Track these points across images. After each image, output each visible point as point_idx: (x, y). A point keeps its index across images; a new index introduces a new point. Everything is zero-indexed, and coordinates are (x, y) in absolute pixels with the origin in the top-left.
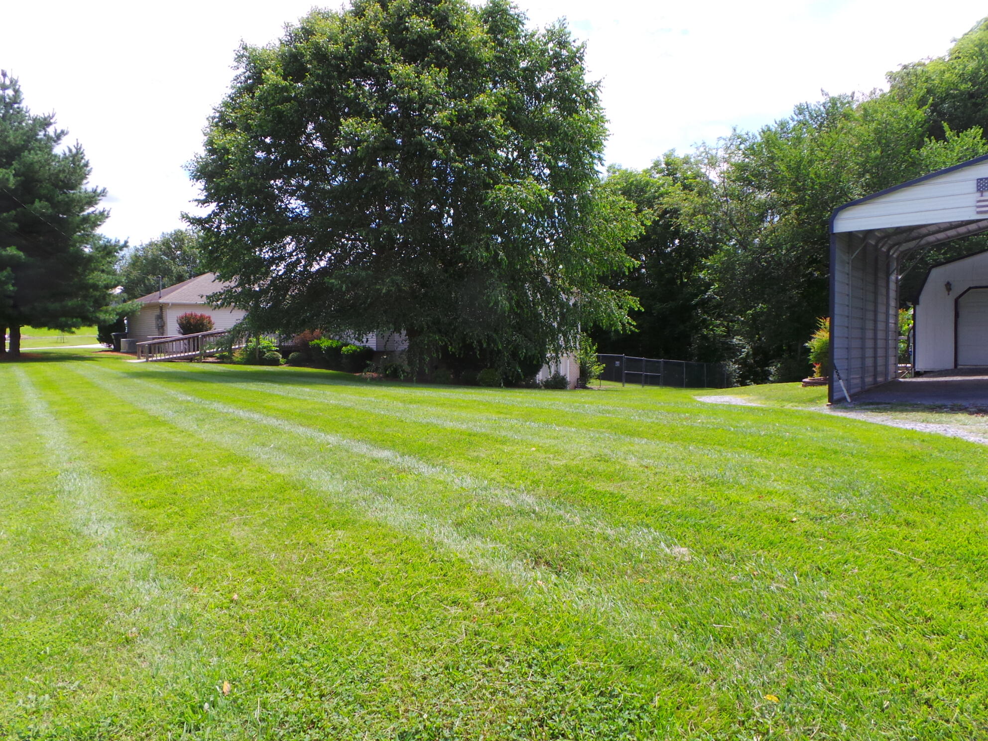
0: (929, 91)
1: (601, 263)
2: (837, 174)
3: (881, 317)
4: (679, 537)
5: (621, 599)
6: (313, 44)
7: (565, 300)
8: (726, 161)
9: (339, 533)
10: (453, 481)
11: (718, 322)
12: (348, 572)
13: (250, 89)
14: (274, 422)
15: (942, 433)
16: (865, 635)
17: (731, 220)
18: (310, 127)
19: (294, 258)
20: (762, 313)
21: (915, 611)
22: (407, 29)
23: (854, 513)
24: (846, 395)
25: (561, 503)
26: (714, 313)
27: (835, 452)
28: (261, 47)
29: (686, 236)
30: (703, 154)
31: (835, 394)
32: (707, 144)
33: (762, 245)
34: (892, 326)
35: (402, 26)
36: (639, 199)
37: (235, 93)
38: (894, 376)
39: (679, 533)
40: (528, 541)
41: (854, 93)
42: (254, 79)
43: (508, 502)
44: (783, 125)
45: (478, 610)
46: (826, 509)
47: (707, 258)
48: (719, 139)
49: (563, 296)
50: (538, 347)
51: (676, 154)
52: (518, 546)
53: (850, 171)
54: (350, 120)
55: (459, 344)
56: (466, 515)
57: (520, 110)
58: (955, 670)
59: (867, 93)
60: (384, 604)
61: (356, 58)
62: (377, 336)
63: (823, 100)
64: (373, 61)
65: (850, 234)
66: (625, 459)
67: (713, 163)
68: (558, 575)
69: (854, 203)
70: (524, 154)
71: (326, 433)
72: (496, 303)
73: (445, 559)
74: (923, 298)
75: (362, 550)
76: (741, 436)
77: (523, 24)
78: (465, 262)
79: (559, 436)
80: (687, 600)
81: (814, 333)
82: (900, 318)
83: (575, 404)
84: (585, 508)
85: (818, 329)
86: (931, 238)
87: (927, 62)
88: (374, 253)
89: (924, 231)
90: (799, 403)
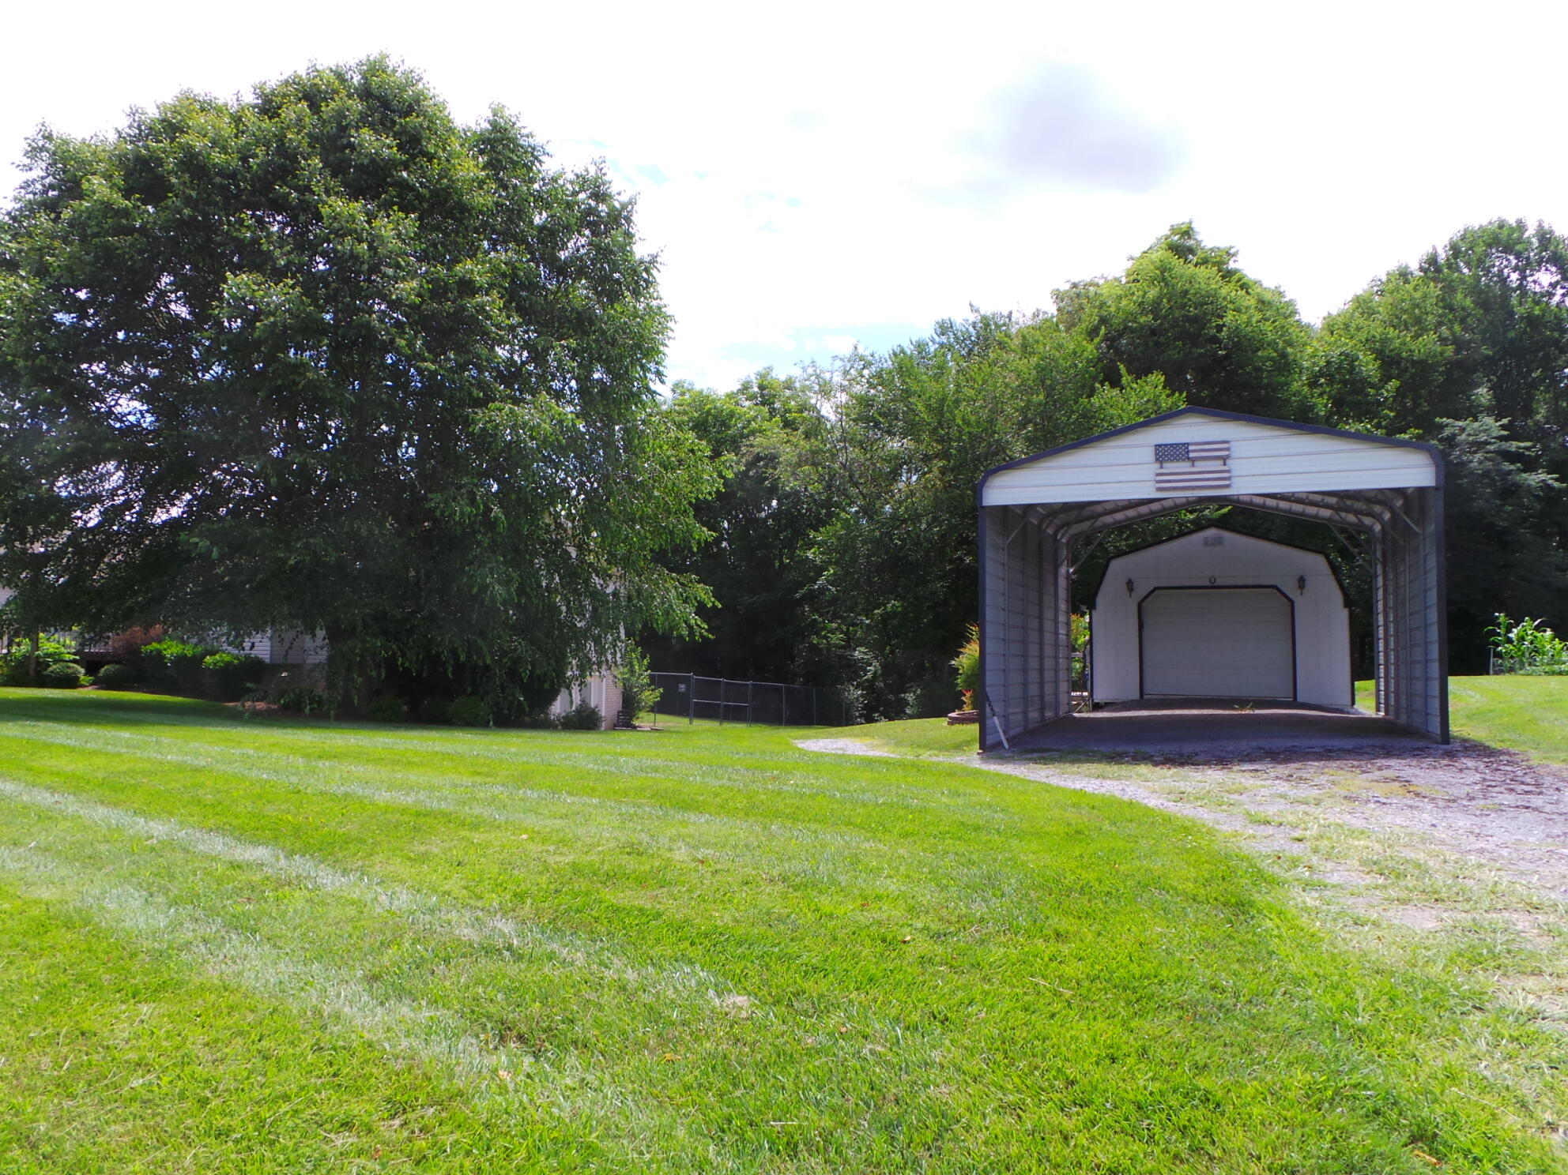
0: (1103, 320)
1: (657, 532)
2: (991, 422)
3: (1048, 626)
4: (736, 978)
5: (633, 1092)
6: (181, 147)
7: (599, 586)
8: (843, 389)
9: (145, 1008)
10: (376, 899)
11: (834, 625)
12: (151, 1084)
13: (52, 207)
14: (46, 798)
15: (1118, 794)
16: (984, 1116)
17: (851, 476)
18: (166, 279)
19: (121, 499)
20: (894, 614)
21: (1054, 1073)
22: (352, 146)
23: (990, 924)
24: (1003, 738)
25: (557, 930)
26: (828, 612)
27: (977, 829)
28: (80, 139)
29: (787, 496)
30: (813, 378)
31: (988, 737)
32: (818, 364)
33: (894, 516)
34: (1062, 638)
35: (345, 141)
36: (719, 436)
37: (20, 210)
38: (1066, 710)
39: (738, 971)
40: (491, 1000)
41: (1011, 313)
42: (61, 190)
43: (467, 933)
44: (920, 347)
45: (387, 1134)
46: (954, 919)
47: (817, 530)
48: (835, 358)
49: (597, 580)
50: (552, 662)
51: (774, 374)
52: (473, 1012)
53: (1008, 418)
54: (244, 276)
55: (418, 654)
56: (390, 960)
57: (532, 286)
58: (1096, 1161)
59: (1029, 314)
60: (211, 1141)
61: (259, 179)
62: (271, 639)
63: (972, 317)
64: (290, 188)
65: (1005, 509)
66: (670, 850)
67: (826, 391)
68: (536, 1056)
69: (1012, 465)
70: (538, 356)
71: (148, 816)
72: (484, 588)
73: (341, 1043)
74: (1100, 600)
75: (185, 1040)
76: (849, 806)
77: (540, 162)
78: (434, 520)
79: (570, 813)
80: (735, 1086)
81: (962, 646)
82: (1074, 627)
83: (604, 757)
84: (595, 936)
85: (968, 641)
86: (1108, 519)
87: (1101, 282)
88: (274, 498)
89: (1099, 509)
90: (940, 749)
